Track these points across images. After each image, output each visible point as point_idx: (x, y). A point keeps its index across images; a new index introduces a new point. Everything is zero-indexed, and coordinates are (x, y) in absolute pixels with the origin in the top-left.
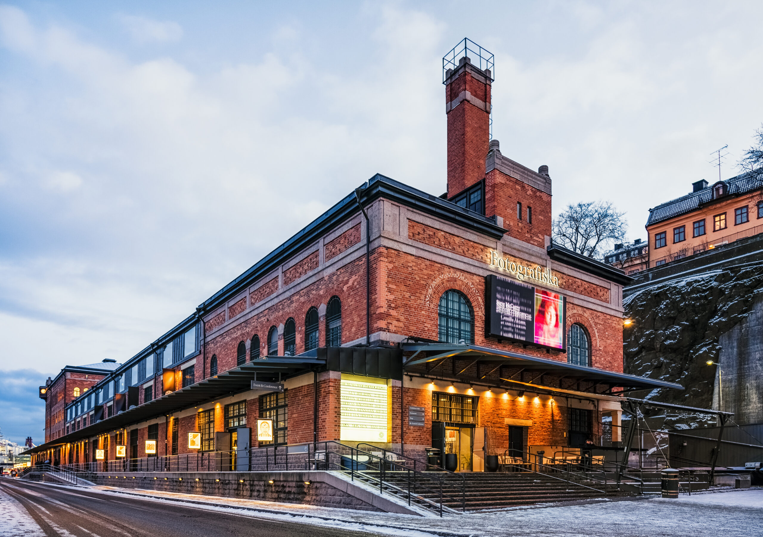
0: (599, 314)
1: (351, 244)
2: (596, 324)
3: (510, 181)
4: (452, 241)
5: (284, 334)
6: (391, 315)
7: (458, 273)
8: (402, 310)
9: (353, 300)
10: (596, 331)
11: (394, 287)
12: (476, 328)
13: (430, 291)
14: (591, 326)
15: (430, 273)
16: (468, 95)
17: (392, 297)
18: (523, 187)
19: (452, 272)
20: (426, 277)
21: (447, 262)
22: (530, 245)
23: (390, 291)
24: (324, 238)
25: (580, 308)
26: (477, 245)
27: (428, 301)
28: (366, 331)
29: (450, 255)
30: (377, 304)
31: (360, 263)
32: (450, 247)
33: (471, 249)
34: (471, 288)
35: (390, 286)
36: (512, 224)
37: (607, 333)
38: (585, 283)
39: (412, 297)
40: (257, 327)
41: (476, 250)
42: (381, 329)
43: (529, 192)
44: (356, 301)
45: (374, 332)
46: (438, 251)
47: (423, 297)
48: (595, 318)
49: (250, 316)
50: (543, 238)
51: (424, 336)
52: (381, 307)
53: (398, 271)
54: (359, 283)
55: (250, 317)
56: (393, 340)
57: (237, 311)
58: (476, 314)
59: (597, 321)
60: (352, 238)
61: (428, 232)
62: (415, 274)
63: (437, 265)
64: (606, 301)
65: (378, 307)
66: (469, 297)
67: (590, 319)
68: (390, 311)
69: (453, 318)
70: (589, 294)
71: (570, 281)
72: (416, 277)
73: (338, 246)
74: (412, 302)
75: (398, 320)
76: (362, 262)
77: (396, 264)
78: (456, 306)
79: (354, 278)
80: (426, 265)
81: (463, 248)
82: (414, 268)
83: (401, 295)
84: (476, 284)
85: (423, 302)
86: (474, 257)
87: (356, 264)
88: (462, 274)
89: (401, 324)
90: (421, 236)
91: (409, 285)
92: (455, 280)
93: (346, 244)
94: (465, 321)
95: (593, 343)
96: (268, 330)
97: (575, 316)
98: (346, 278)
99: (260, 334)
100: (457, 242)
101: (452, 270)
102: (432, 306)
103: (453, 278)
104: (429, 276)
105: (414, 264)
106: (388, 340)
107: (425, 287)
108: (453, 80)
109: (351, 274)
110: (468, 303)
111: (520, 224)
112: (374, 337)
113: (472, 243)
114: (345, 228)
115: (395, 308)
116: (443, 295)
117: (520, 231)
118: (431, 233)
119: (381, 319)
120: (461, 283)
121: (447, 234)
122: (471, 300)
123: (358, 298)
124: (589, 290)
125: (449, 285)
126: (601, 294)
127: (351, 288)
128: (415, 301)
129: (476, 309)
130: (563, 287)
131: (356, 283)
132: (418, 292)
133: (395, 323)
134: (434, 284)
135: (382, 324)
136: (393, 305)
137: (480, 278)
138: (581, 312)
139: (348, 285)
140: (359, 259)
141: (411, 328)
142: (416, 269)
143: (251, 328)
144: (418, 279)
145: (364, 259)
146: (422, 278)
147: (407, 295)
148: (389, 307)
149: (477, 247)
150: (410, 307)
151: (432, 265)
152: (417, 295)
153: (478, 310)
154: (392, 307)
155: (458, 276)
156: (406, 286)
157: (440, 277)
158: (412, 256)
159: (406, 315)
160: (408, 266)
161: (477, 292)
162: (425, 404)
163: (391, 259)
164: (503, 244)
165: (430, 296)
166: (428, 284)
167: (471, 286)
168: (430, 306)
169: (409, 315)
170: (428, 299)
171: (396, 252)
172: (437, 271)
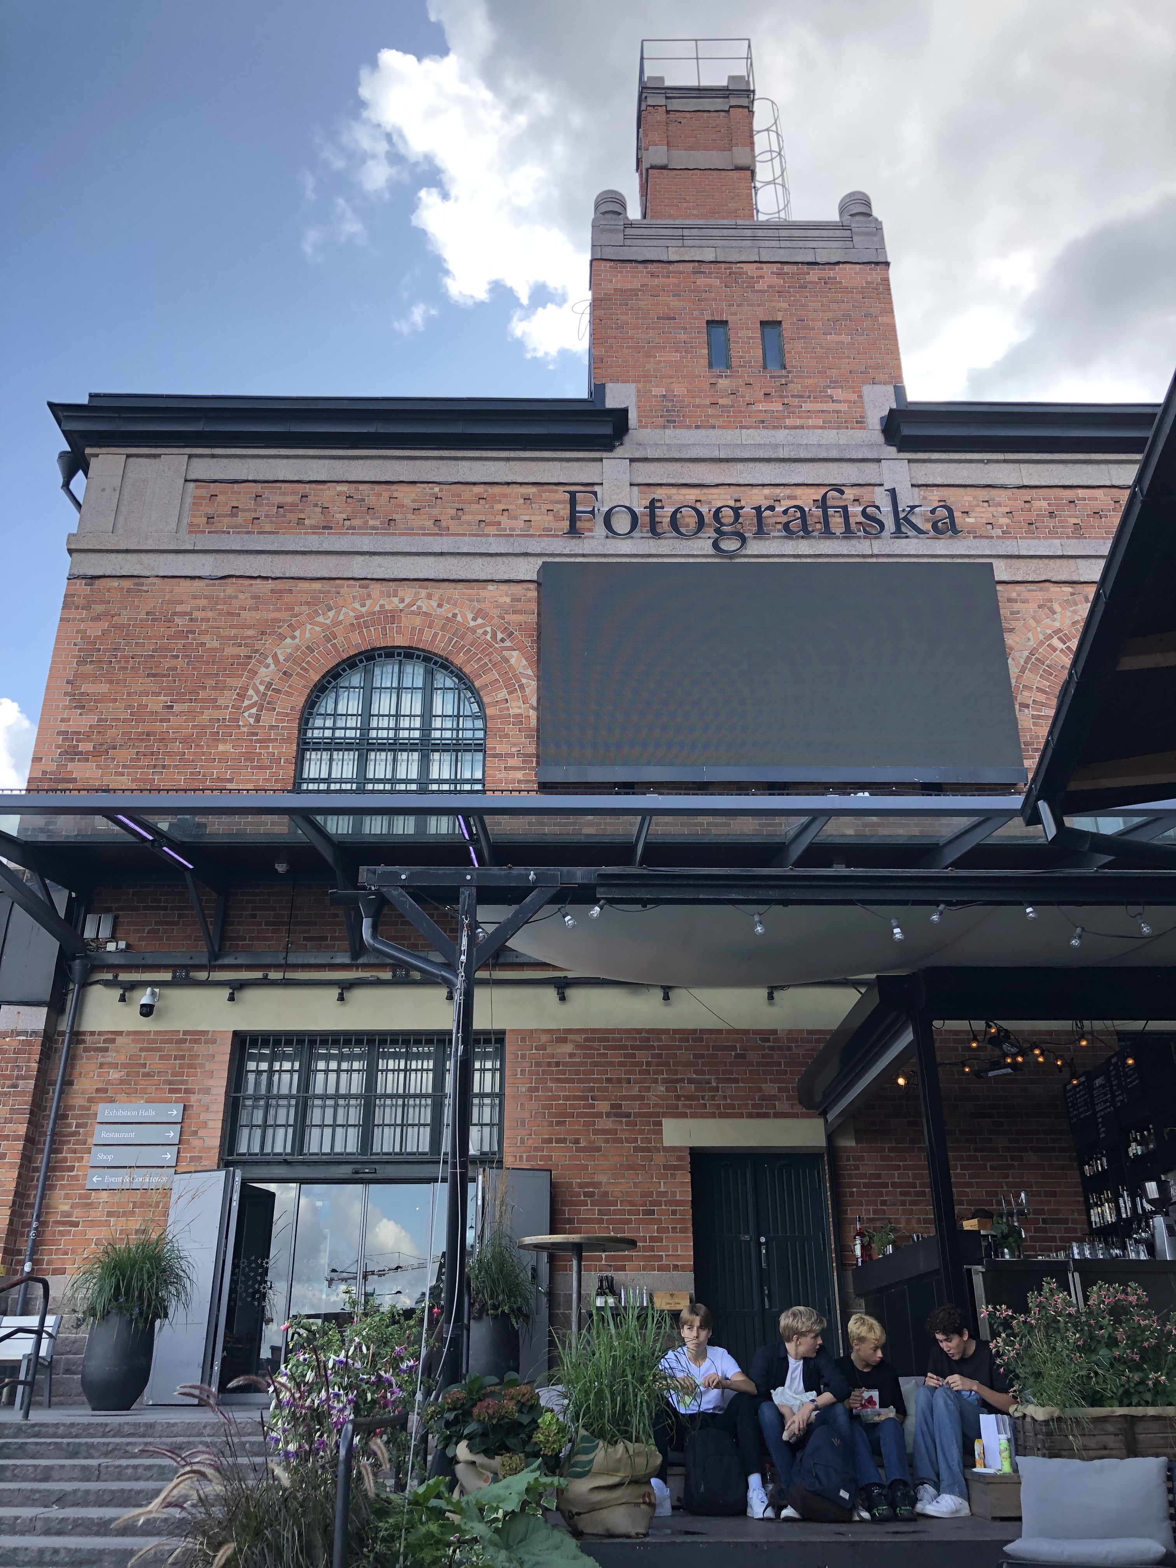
3: (668, 274)
4: (384, 501)
7: (408, 593)
11: (104, 688)
12: (493, 762)
15: (274, 615)
17: (82, 722)
18: (734, 275)
19: (377, 593)
20: (250, 632)
21: (358, 567)
22: (782, 431)
26: (509, 489)
27: (251, 706)
29: (371, 543)
32: (372, 523)
33: (473, 507)
34: (473, 630)
36: (679, 390)
39: (177, 708)
41: (504, 507)
43: (765, 282)
46: (313, 542)
47: (227, 698)
50: (855, 397)
53: (128, 636)
58: (491, 711)
61: (278, 499)
62: (203, 632)
63: (307, 585)
66: (458, 660)
68: (70, 766)
69: (396, 747)
71: (1041, 504)
72: (206, 639)
74: (176, 721)
77: (123, 619)
80: (258, 597)
81: (436, 511)
82: (199, 614)
83: (129, 707)
84: (494, 612)
85: (227, 713)
86: (491, 529)
88: (423, 593)
90: (242, 516)
91: (172, 668)
92: (392, 617)
100: (407, 501)
101: (376, 589)
102: (269, 719)
103: (383, 611)
104: (267, 628)
105: (203, 602)
107: (243, 663)
111: (723, 383)
113: (477, 489)
115: (98, 753)
117: (724, 401)
118: (290, 499)
120: (418, 621)
121: (364, 487)
122: (474, 668)
125: (358, 639)
128: (191, 714)
129: (497, 696)
132: (210, 683)
134: (286, 647)
137: (516, 589)
142: (210, 614)
144: (216, 644)
146: (235, 637)
147: (156, 704)
148: (67, 753)
149: (505, 496)
150: (162, 740)
151: (280, 591)
152: (202, 695)
153: (503, 694)
154: (81, 753)
155: (407, 601)
156: (154, 675)
157: (320, 619)
158: (197, 583)
159: (143, 767)
160: (175, 614)
161: (500, 636)
162: (187, 1091)
163: (99, 608)
164: (632, 460)
165: (262, 688)
166: (256, 651)
167: (472, 623)
168: (258, 720)
169: (155, 767)
170: (255, 698)
171: (127, 584)
172: (308, 603)
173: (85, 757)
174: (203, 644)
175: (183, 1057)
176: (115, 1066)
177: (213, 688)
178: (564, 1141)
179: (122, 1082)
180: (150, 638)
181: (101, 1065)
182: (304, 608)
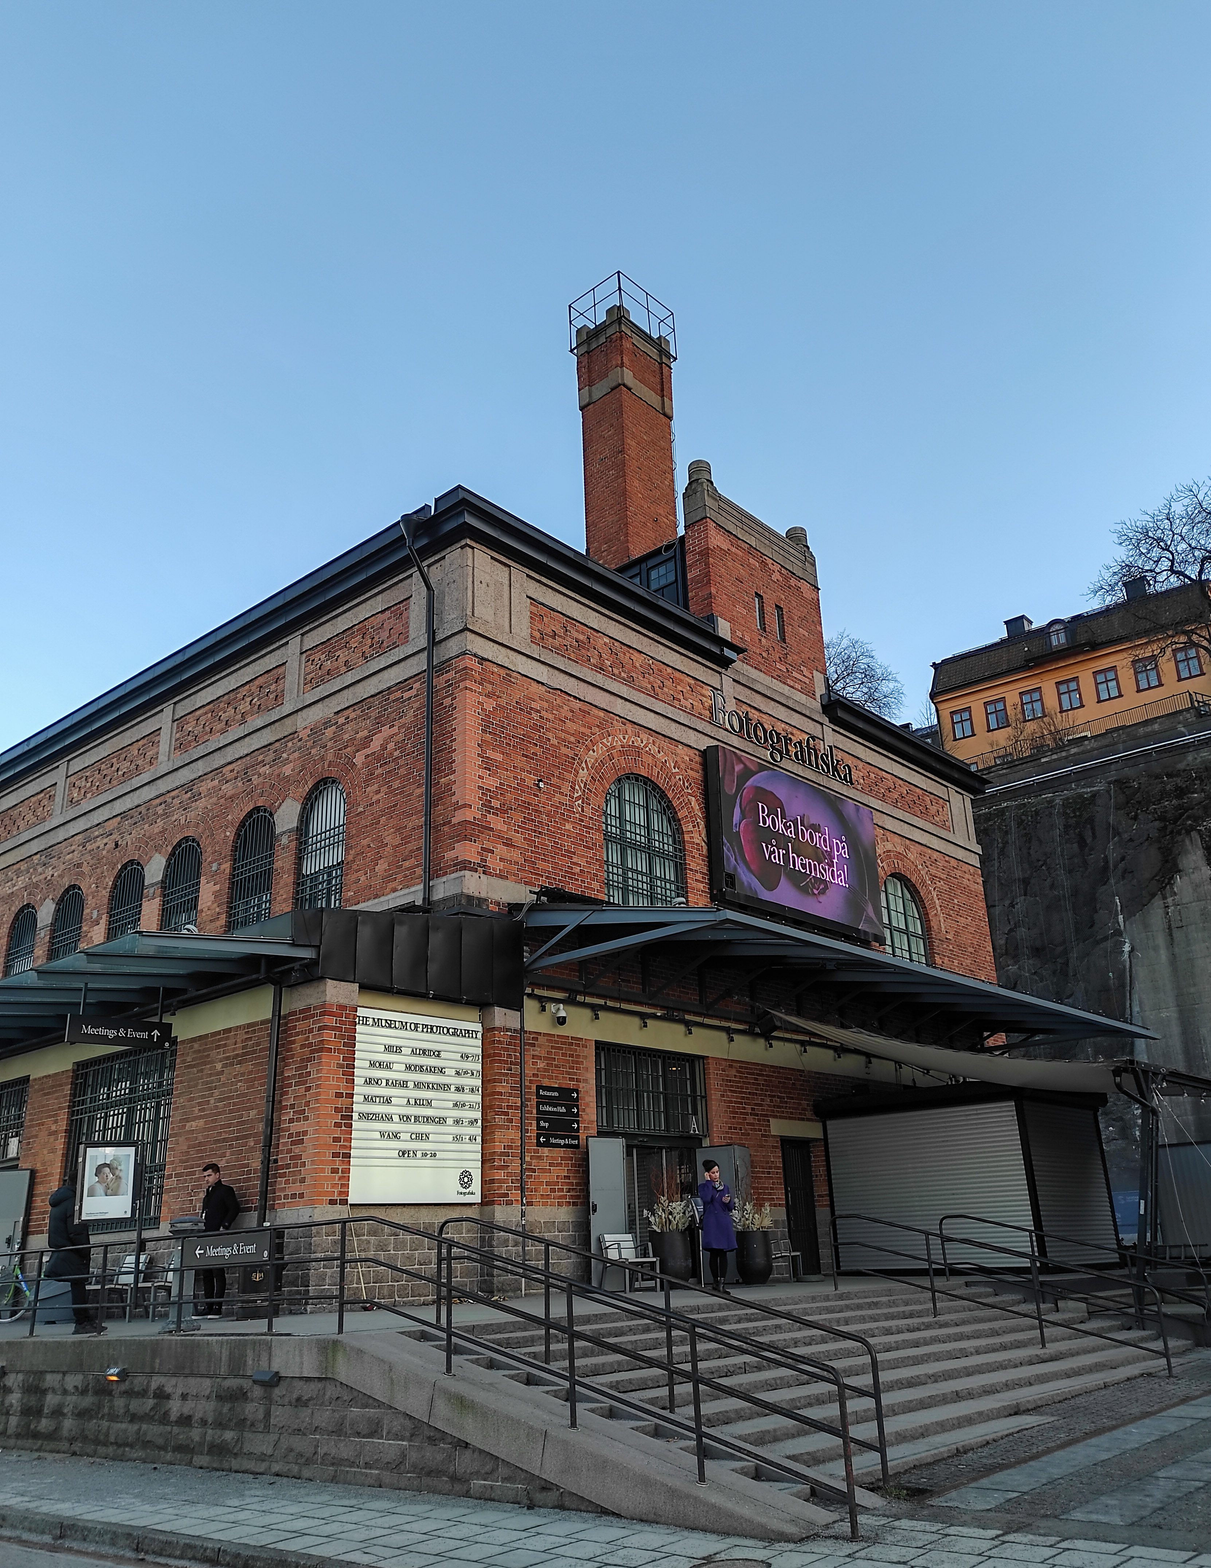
0: (936, 855)
1: (381, 649)
2: (933, 877)
3: (738, 547)
4: (626, 660)
5: (163, 882)
6: (492, 829)
7: (644, 737)
8: (519, 817)
9: (384, 789)
10: (934, 894)
11: (499, 757)
12: (690, 874)
13: (583, 774)
14: (924, 882)
15: (582, 729)
16: (628, 377)
17: (492, 783)
18: (764, 564)
19: (629, 731)
20: (572, 739)
21: (620, 707)
22: (787, 688)
23: (488, 765)
24: (302, 635)
25: (897, 839)
26: (682, 677)
27: (578, 798)
28: (419, 871)
29: (624, 691)
30: (454, 799)
31: (406, 695)
32: (623, 674)
33: (668, 683)
34: (674, 774)
35: (489, 753)
36: (747, 638)
37: (956, 901)
38: (901, 782)
40: (79, 865)
41: (680, 688)
42: (465, 866)
43: (776, 576)
44: (391, 792)
45: (445, 874)
46: (599, 679)
47: (566, 788)
48: (928, 863)
49: (61, 835)
50: (809, 676)
51: (571, 888)
52: (464, 806)
53: (507, 718)
54: (400, 745)
55: (61, 839)
56: (496, 896)
57: (22, 824)
58: (687, 837)
59: (933, 872)
60: (384, 635)
61: (575, 634)
62: (548, 730)
63: (596, 711)
64: (943, 826)
65: (458, 807)
66: (670, 795)
67: (920, 867)
68: (490, 817)
69: (636, 847)
70: (910, 807)
71: (872, 775)
72: (550, 735)
73: (343, 655)
74: (543, 798)
75: (509, 844)
76: (413, 692)
77: (503, 702)
78: (640, 817)
79: (386, 731)
80: (572, 712)
81: (651, 678)
82: (544, 713)
83: (515, 778)
84: (683, 766)
85: (566, 800)
86: (676, 703)
87: (392, 697)
88: (651, 739)
89: (515, 855)
90: (557, 642)
91: (535, 754)
92: (638, 752)
93: (366, 648)
94: (663, 855)
95: (932, 924)
96: (116, 871)
97: (889, 857)
98: (365, 733)
99: (87, 886)
100: (637, 665)
101: (629, 728)
102: (588, 812)
103: (633, 746)
104: (580, 738)
105: (546, 705)
106: (483, 895)
107: (572, 763)
108: (594, 346)
109: (379, 723)
110: (669, 810)
111: (763, 640)
112: (442, 889)
113: (669, 670)
114: (364, 612)
115: (502, 811)
116: (613, 787)
117: (765, 655)
118: (581, 637)
119: (465, 838)
120: (650, 760)
121: (616, 644)
122: (675, 803)
123: (396, 784)
124: (908, 798)
125: (624, 764)
126: (933, 809)
127: (379, 758)
128: (549, 795)
129: (687, 827)
130: (859, 787)
131: (391, 746)
132: (556, 773)
133: (501, 850)
134: (591, 757)
135: (468, 851)
136: (495, 803)
137: (691, 752)
138: (900, 849)
139: (368, 751)
140: (403, 685)
141: (540, 865)
142: (551, 717)
143: (63, 867)
144: (554, 741)
145: (417, 685)
146: (564, 740)
147: (530, 780)
148: (486, 806)
149: (681, 680)
150: (536, 811)
151: (584, 711)
152: (554, 781)
153: (690, 828)
154: (492, 808)
155: (645, 742)
156: (526, 756)
157: (605, 741)
158: (541, 687)
159: (528, 830)
160: (531, 708)
161: (686, 784)
162: (578, 1080)
163: (489, 688)
164: (734, 680)
165: (582, 785)
166: (577, 755)
167: (674, 771)
168: (583, 811)
169: (535, 831)
170: (580, 793)
171: (503, 672)
172: (598, 726)
173: (497, 812)
174: (549, 740)
175: (571, 1056)
176: (540, 1058)
177: (559, 778)
178: (735, 1128)
179: (546, 1070)
180: (520, 724)
181: (534, 1057)
182: (597, 729)
